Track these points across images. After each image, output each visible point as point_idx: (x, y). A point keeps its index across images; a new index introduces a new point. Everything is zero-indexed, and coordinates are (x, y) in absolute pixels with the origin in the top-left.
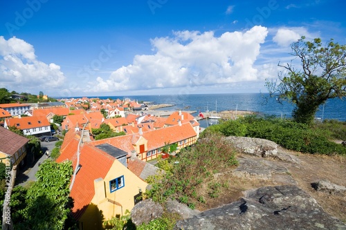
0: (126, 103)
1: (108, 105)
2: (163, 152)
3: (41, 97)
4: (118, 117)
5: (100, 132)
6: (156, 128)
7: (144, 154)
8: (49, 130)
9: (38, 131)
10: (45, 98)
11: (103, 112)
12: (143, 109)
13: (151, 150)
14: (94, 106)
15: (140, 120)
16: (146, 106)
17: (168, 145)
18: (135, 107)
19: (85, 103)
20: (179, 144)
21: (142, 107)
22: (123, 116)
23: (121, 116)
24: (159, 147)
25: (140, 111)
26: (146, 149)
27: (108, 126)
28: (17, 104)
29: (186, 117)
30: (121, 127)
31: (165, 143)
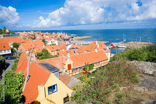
0: (59, 35)
1: (47, 36)
2: (84, 70)
3: (5, 31)
4: (54, 45)
5: (42, 55)
6: (79, 53)
7: (71, 71)
10: (7, 31)
11: (44, 41)
12: (71, 39)
13: (75, 68)
14: (38, 37)
15: (69, 47)
16: (73, 38)
17: (87, 65)
18: (65, 38)
19: (32, 35)
20: (95, 65)
21: (70, 38)
22: (57, 44)
23: (55, 44)
24: (81, 66)
25: (68, 41)
26: (72, 67)
27: (47, 51)
29: (101, 46)
30: (56, 52)
31: (85, 64)
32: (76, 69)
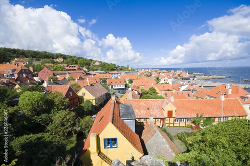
0: (178, 73)
1: (163, 74)
3: (128, 68)
4: (166, 83)
5: (147, 93)
7: (172, 120)
8: (124, 87)
9: (119, 87)
10: (130, 69)
11: (158, 79)
12: (192, 79)
13: (179, 117)
14: (154, 75)
15: (183, 88)
16: (195, 77)
17: (201, 117)
18: (184, 76)
19: (149, 73)
20: (217, 120)
21: (191, 77)
22: (171, 83)
23: (168, 83)
24: (189, 117)
25: (187, 81)
26: (174, 115)
28: (116, 72)
31: (197, 115)
32: (181, 119)
